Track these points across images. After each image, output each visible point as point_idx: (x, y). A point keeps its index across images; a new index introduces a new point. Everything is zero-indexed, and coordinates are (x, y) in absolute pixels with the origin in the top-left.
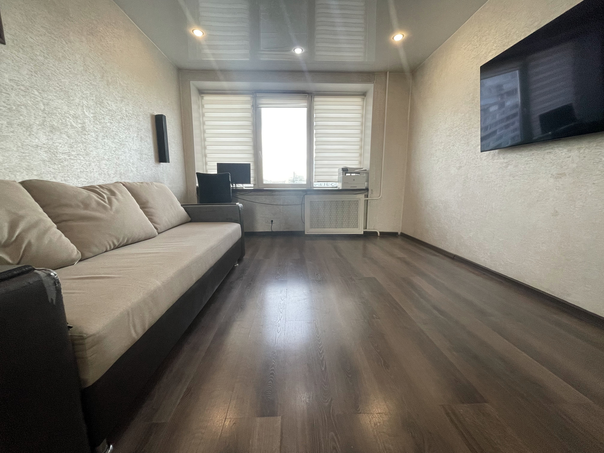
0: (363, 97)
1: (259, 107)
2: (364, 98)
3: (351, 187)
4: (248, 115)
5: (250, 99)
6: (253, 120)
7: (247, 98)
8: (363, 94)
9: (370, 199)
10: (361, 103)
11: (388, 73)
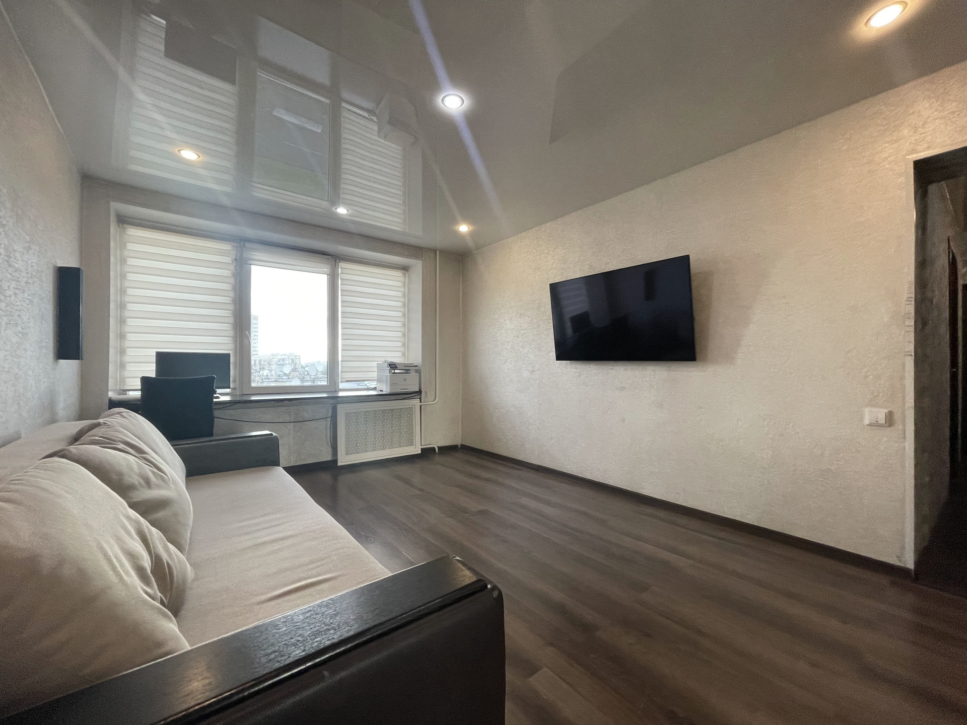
0: (404, 272)
1: (248, 264)
2: (405, 274)
3: (401, 389)
4: (227, 273)
5: (230, 249)
6: (236, 282)
7: (226, 247)
8: (405, 269)
9: (424, 404)
10: (402, 279)
11: (438, 252)
